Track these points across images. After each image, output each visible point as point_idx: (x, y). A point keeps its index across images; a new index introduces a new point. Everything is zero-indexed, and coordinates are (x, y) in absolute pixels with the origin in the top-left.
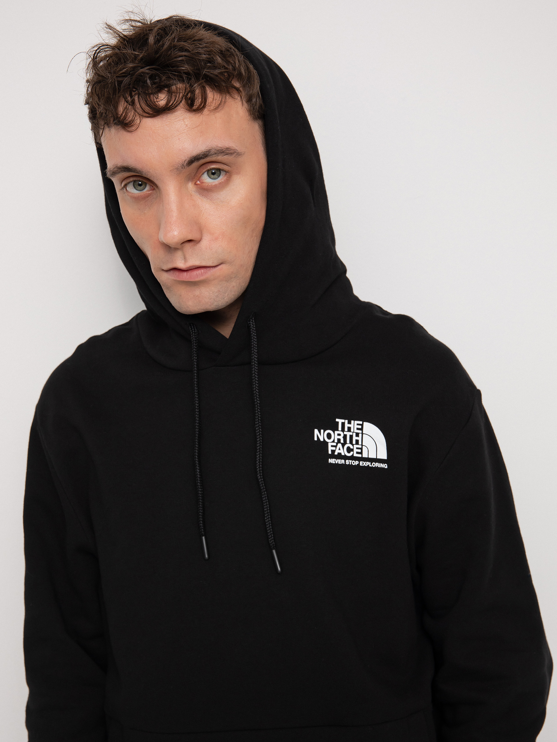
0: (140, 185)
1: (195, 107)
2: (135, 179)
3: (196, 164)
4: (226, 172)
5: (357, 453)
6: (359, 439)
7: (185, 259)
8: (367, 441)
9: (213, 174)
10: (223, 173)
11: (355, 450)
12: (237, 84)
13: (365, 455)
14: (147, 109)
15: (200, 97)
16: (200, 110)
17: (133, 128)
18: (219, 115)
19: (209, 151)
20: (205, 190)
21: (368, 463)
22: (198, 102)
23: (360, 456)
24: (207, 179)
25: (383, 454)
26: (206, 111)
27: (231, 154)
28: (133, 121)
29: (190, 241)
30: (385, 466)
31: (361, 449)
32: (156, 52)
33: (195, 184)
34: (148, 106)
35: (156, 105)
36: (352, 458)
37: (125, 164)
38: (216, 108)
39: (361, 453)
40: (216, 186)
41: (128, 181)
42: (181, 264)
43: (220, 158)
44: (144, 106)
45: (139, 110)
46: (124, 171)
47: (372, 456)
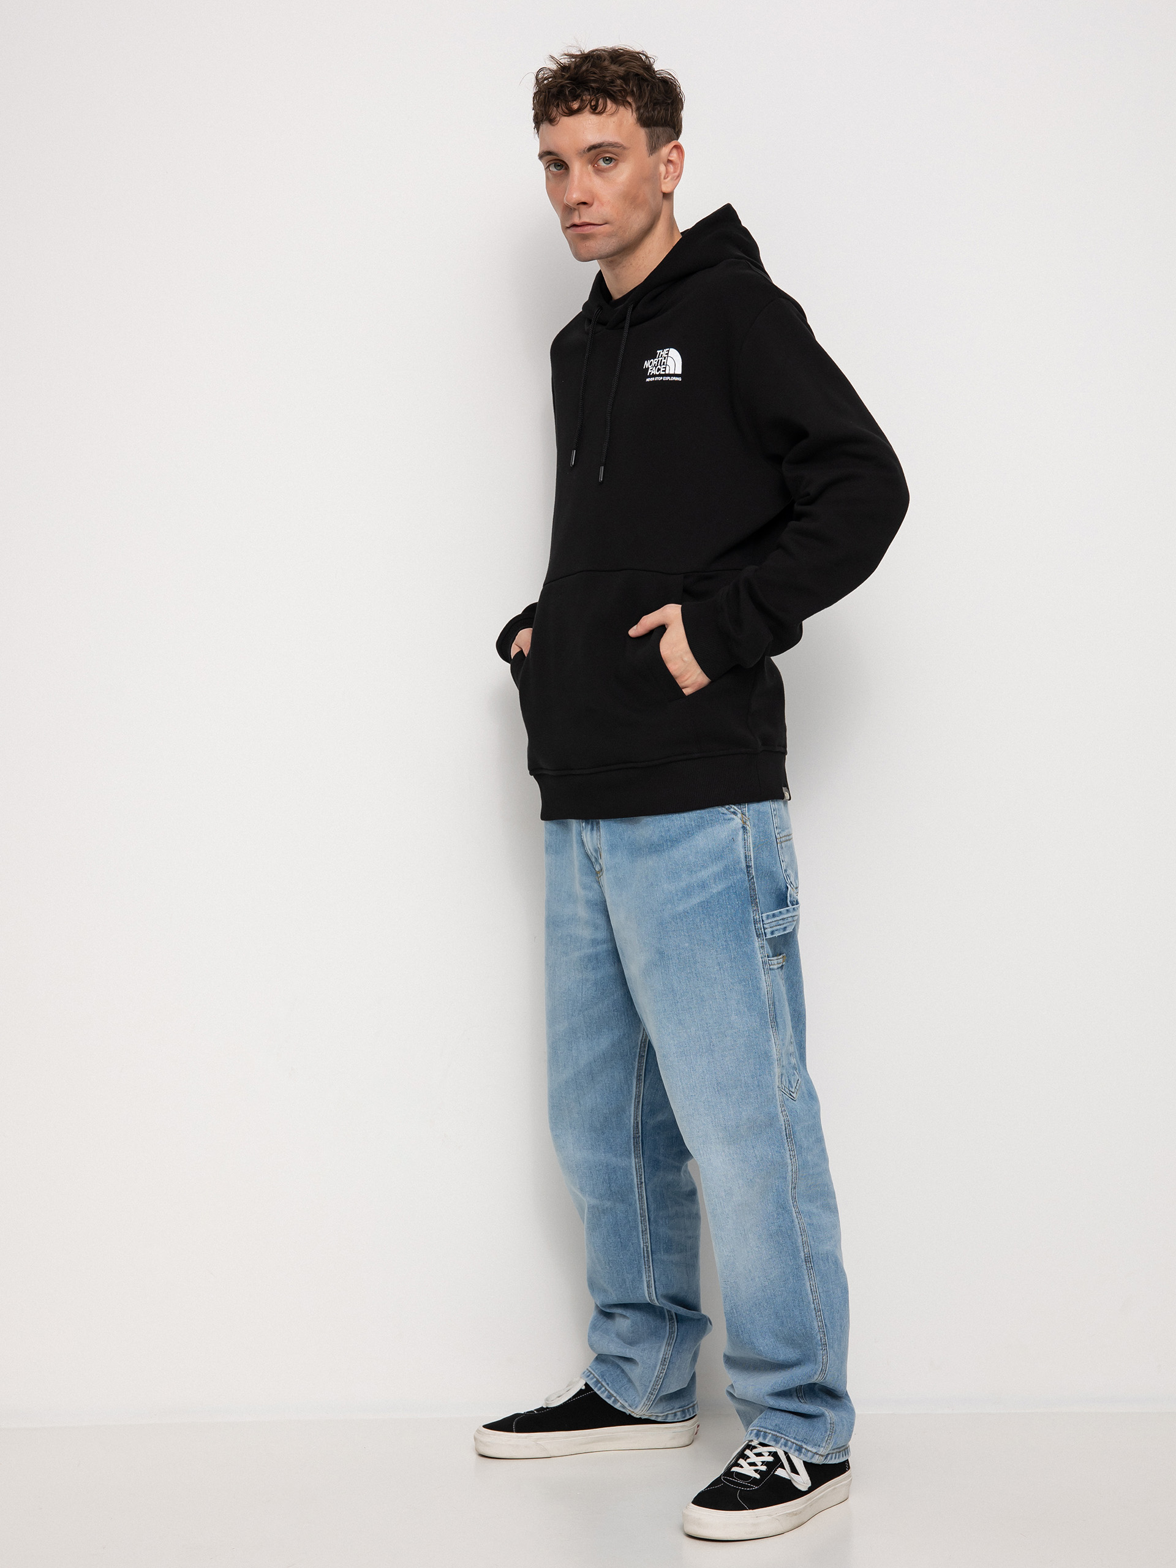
0: (559, 166)
1: (597, 111)
2: (555, 162)
3: (593, 152)
4: (615, 160)
5: (663, 371)
6: (665, 361)
7: (580, 217)
8: (670, 362)
9: (607, 160)
10: (613, 161)
11: (662, 369)
12: (630, 99)
13: (667, 372)
14: (566, 111)
15: (602, 104)
16: (600, 113)
17: (556, 123)
18: (615, 119)
19: (603, 143)
20: (599, 171)
21: (669, 378)
22: (600, 108)
23: (664, 373)
24: (602, 163)
25: (679, 371)
26: (604, 115)
27: (618, 147)
28: (555, 118)
29: (584, 203)
30: (679, 379)
31: (665, 368)
32: (577, 74)
33: (594, 166)
34: (567, 109)
35: (572, 108)
36: (660, 375)
37: (549, 150)
38: (612, 114)
39: (665, 371)
40: (606, 169)
41: (552, 162)
42: (577, 221)
43: (610, 149)
44: (564, 108)
45: (561, 111)
46: (548, 155)
47: (672, 372)
